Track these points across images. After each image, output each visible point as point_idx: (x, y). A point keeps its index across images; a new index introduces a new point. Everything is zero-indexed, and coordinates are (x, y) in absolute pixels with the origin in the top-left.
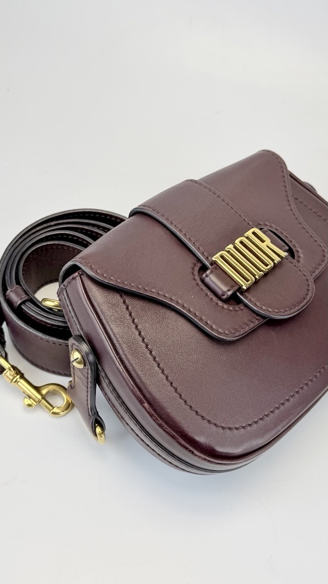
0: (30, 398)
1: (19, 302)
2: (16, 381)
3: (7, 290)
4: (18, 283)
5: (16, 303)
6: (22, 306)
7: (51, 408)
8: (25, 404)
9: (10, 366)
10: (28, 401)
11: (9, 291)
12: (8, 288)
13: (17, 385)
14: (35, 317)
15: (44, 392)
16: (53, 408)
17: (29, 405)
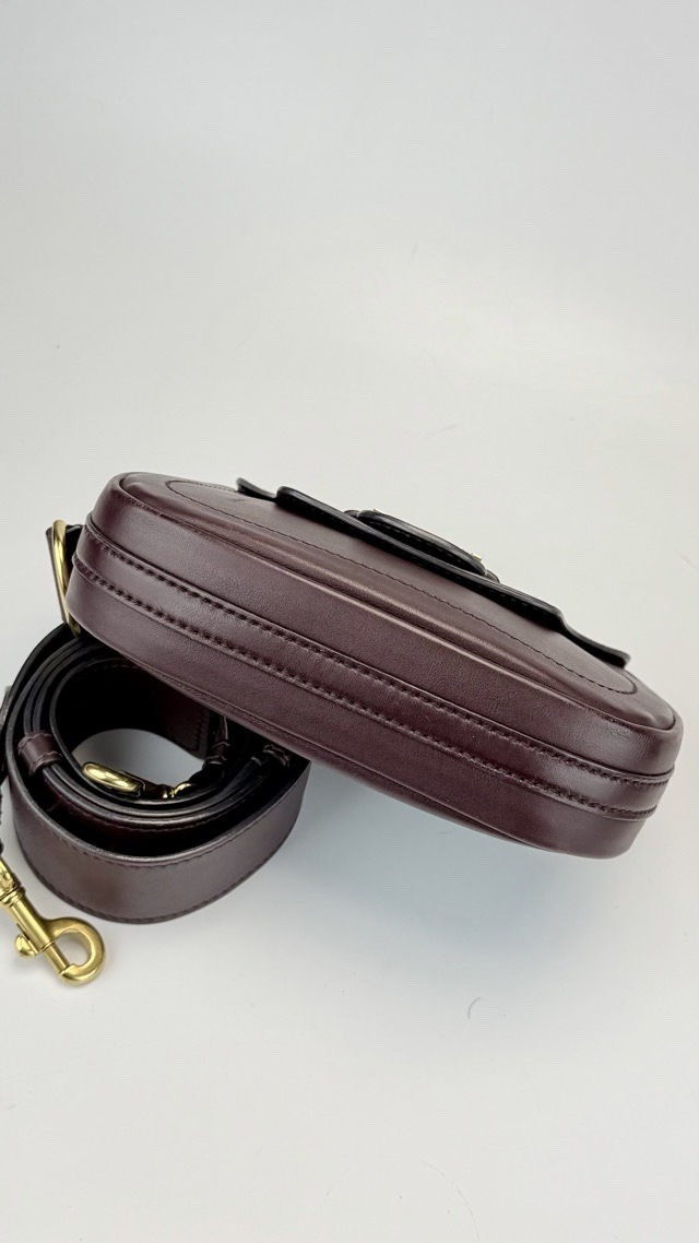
0: (28, 939)
1: (40, 763)
2: (8, 902)
3: (23, 736)
4: (45, 726)
5: (34, 763)
6: (45, 772)
7: (64, 966)
8: (16, 948)
9: (5, 869)
10: (22, 944)
11: (25, 739)
12: (26, 733)
13: (8, 910)
14: (64, 795)
15: (57, 932)
16: (68, 966)
17: (24, 952)
